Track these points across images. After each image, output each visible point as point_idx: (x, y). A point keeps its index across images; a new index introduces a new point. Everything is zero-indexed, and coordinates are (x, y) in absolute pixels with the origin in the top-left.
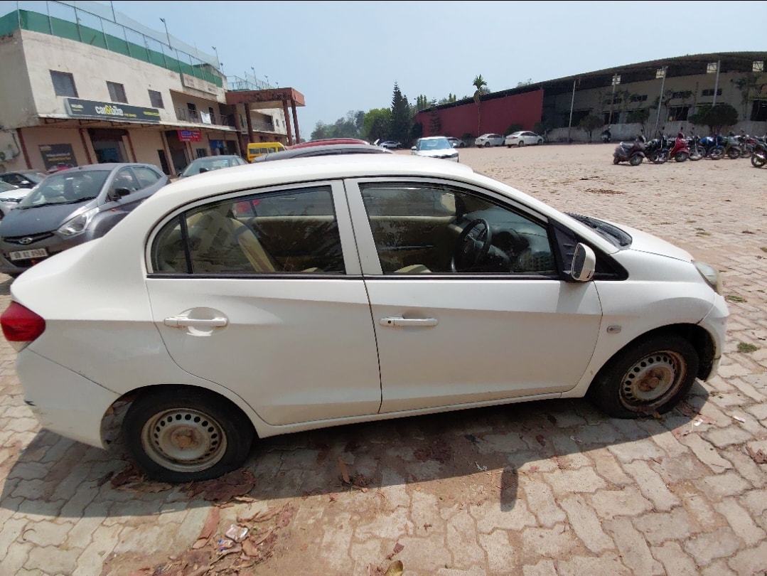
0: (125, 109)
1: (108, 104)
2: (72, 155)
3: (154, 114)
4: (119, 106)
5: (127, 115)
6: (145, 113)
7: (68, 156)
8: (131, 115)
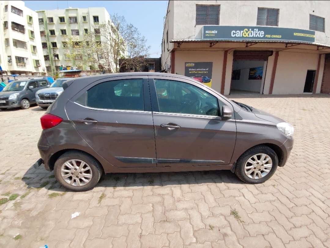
0: (267, 31)
1: (248, 28)
2: (210, 71)
3: (311, 36)
4: (260, 29)
5: (269, 36)
6: (295, 34)
7: (206, 71)
8: (274, 36)
